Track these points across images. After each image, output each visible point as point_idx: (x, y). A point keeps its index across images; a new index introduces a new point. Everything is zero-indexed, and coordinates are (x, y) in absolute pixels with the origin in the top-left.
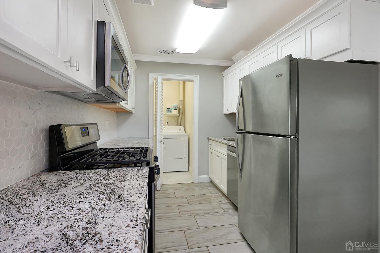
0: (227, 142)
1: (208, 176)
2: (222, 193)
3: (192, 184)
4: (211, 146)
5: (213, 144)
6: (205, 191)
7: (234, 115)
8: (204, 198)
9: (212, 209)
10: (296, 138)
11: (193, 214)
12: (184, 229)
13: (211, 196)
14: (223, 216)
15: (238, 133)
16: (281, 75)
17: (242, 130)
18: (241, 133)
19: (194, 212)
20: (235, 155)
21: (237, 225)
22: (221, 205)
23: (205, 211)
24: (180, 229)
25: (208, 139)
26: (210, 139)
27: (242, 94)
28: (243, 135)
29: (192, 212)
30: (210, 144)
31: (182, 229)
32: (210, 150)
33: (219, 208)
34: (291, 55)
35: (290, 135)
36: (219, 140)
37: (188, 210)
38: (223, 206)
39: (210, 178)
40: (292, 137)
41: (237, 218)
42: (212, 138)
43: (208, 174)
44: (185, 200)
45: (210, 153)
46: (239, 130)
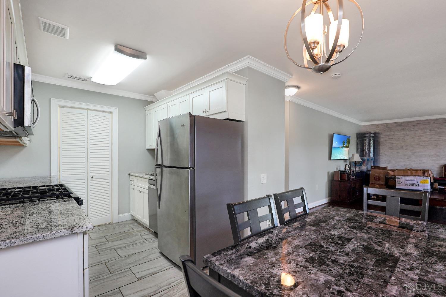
0: (148, 177)
1: (130, 214)
2: (145, 227)
3: (111, 224)
4: (132, 182)
5: (135, 180)
6: (127, 228)
7: (153, 150)
8: (126, 234)
9: (134, 241)
10: (194, 169)
11: (114, 248)
12: (105, 262)
13: (134, 231)
14: (145, 244)
15: (157, 168)
16: (184, 125)
17: (160, 165)
18: (159, 167)
19: (114, 247)
20: (154, 187)
21: (157, 248)
22: (144, 237)
23: (126, 245)
24: (101, 263)
25: (129, 175)
26: (132, 175)
27: (160, 134)
28: (161, 169)
29: (112, 248)
30: (132, 181)
31: (102, 262)
32: (132, 187)
33: (141, 239)
34: (190, 113)
35: (189, 167)
36: (141, 175)
37: (108, 247)
38: (145, 237)
39: (132, 215)
40: (191, 168)
41: (157, 243)
42: (134, 174)
43: (129, 212)
44: (104, 240)
45: (131, 190)
46: (157, 165)
